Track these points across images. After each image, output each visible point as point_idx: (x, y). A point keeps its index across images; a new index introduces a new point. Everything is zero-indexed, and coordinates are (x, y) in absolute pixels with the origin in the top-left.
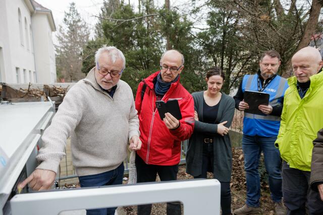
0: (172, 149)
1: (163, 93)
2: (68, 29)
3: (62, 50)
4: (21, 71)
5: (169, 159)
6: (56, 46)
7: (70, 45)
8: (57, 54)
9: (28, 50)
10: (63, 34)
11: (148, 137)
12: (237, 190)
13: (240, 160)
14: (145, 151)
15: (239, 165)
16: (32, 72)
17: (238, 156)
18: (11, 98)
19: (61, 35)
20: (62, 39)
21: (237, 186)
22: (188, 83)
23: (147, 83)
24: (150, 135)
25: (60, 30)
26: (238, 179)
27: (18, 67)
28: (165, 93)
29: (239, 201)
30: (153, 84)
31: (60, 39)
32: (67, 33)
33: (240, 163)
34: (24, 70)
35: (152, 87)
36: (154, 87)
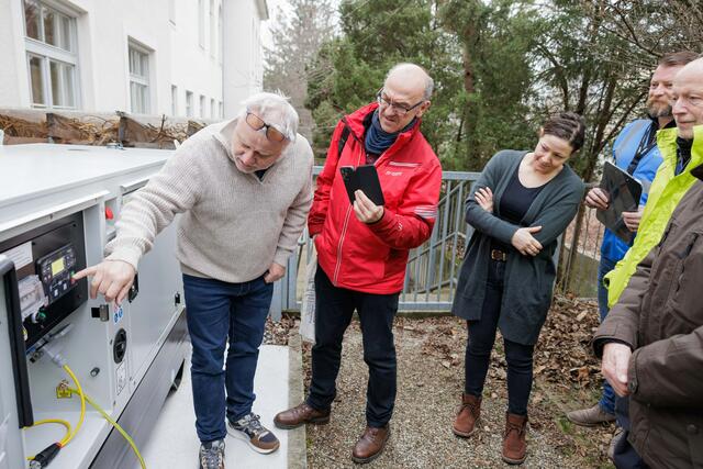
0: (386, 263)
1: (379, 149)
2: (295, 15)
3: (280, 60)
4: (195, 98)
5: (379, 281)
6: (267, 51)
7: (294, 48)
8: (268, 67)
9: (212, 57)
10: (285, 25)
11: (339, 233)
12: (551, 381)
13: (577, 322)
14: (332, 260)
15: (572, 331)
16: (217, 103)
17: (576, 312)
18: (137, 140)
19: (279, 27)
20: (282, 37)
21: (554, 373)
22: (489, 138)
23: (350, 125)
24: (344, 230)
25: (279, 18)
26: (559, 361)
27: (190, 90)
28: (383, 150)
29: (544, 404)
30: (362, 127)
31: (278, 36)
32: (293, 24)
33: (575, 327)
34: (189, 94)
35: (359, 134)
36: (365, 133)
